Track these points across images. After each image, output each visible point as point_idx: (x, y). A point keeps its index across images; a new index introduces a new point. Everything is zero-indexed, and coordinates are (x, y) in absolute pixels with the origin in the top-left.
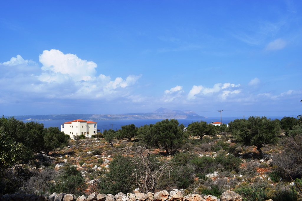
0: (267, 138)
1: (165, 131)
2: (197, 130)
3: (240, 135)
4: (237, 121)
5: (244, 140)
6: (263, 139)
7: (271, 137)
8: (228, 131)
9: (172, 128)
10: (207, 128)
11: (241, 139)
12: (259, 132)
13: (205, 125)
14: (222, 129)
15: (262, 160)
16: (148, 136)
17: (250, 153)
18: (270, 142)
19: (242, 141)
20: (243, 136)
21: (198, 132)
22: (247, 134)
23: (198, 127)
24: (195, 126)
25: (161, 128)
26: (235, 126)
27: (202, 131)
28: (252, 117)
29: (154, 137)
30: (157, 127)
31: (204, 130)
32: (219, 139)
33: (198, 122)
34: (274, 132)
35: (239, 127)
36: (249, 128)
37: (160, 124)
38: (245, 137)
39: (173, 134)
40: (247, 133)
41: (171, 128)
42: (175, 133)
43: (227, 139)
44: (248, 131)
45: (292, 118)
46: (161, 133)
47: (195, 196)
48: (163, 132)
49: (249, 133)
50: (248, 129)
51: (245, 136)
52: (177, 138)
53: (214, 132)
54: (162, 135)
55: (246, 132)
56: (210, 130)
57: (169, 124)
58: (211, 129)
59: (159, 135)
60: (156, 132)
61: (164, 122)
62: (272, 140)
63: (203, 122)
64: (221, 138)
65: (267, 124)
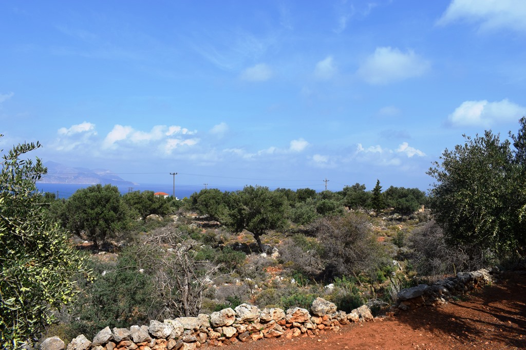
0: (273, 220)
1: (96, 207)
2: (139, 206)
3: (230, 215)
4: (205, 192)
5: (236, 223)
6: (267, 222)
7: (278, 218)
8: (189, 208)
9: (111, 201)
10: (155, 202)
11: (230, 220)
12: (262, 211)
13: (151, 198)
14: (174, 204)
15: (264, 255)
16: (62, 215)
17: (237, 244)
18: (277, 226)
19: (232, 225)
20: (236, 217)
21: (139, 209)
22: (241, 214)
23: (140, 201)
24: (135, 198)
25: (88, 202)
26: (205, 200)
27: (148, 208)
28: (250, 186)
29: (75, 217)
30: (81, 198)
31: (150, 205)
32: (173, 221)
33: (139, 192)
34: (283, 211)
35: (212, 203)
36: (246, 204)
37: (86, 193)
38: (237, 219)
39: (112, 212)
40: (243, 211)
41: (108, 201)
42: (115, 209)
43: (189, 222)
44: (244, 209)
45: (289, 190)
46: (90, 211)
47: (275, 311)
48: (92, 209)
49: (246, 212)
50: (245, 205)
52: (119, 219)
53: (168, 209)
54: (91, 214)
55: (240, 210)
56: (160, 207)
57: (104, 193)
58: (162, 204)
59: (86, 213)
60: (78, 208)
61: (92, 190)
62: (279, 223)
63: (148, 192)
64: (178, 221)
65: (272, 197)
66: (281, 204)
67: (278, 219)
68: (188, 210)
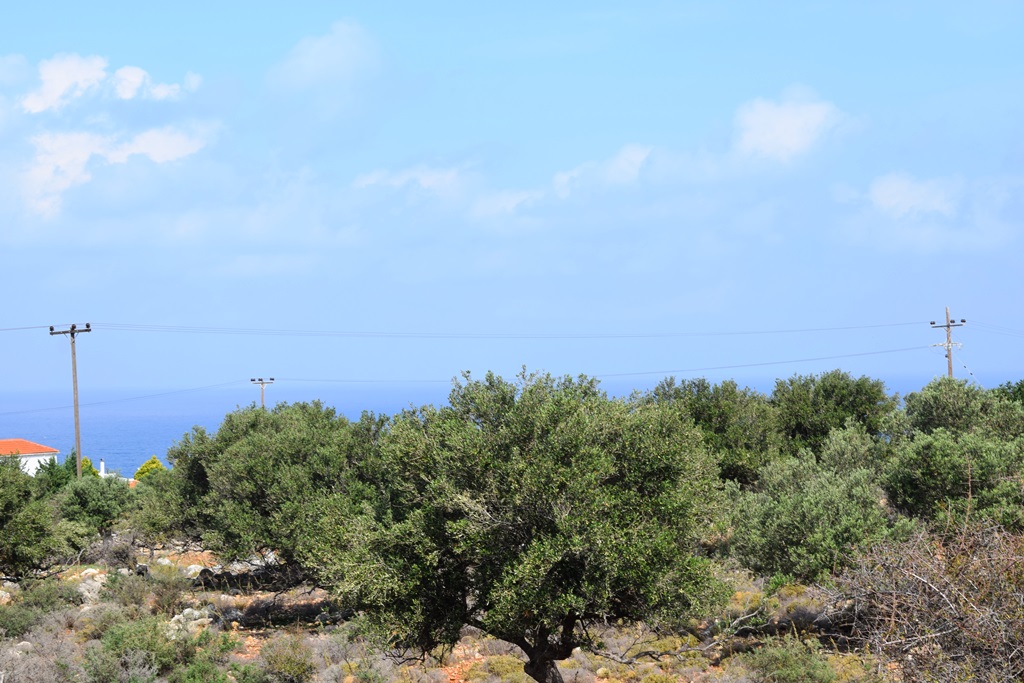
0: (626, 567)
4: (254, 426)
5: (416, 592)
6: (592, 580)
7: (656, 553)
8: (167, 521)
11: (385, 581)
12: (562, 516)
14: (84, 504)
18: (655, 598)
19: (399, 604)
20: (416, 559)
22: (443, 540)
26: (250, 471)
28: (490, 378)
32: (78, 600)
34: (682, 511)
35: (287, 482)
36: (469, 481)
38: (424, 569)
40: (451, 526)
43: (169, 604)
44: (458, 514)
49: (473, 529)
50: (461, 486)
51: (433, 558)
53: (42, 532)
55: (438, 521)
58: (9, 506)
62: (664, 580)
64: (104, 597)
65: (614, 437)
66: (668, 473)
67: (659, 560)
68: (158, 531)
